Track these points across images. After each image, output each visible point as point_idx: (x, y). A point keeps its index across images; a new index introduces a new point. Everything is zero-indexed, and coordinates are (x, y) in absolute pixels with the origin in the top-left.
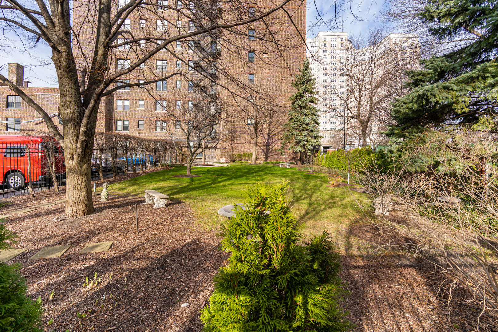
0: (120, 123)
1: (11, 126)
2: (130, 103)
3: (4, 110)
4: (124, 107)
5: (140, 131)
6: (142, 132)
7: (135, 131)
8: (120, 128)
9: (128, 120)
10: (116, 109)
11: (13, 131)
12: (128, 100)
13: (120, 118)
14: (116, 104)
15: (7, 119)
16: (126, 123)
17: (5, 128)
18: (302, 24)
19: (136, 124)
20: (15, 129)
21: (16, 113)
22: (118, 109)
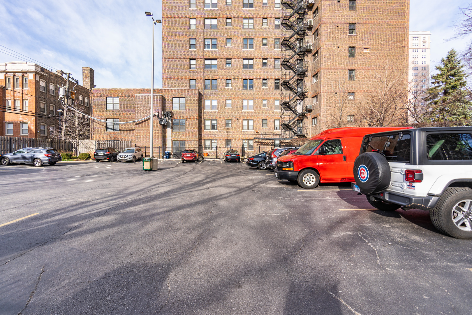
0: (208, 123)
1: (110, 127)
2: (218, 103)
3: (104, 111)
4: (213, 107)
5: (228, 130)
6: (230, 131)
7: (223, 130)
8: (208, 127)
9: (216, 120)
10: (205, 109)
11: (112, 131)
12: (216, 99)
13: (208, 117)
14: (205, 103)
15: (107, 119)
16: (214, 122)
17: (105, 129)
18: (405, 16)
19: (225, 124)
20: (113, 130)
21: (114, 114)
22: (206, 109)
